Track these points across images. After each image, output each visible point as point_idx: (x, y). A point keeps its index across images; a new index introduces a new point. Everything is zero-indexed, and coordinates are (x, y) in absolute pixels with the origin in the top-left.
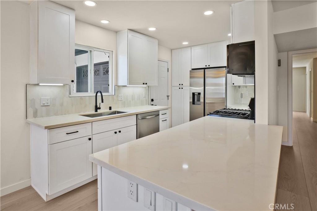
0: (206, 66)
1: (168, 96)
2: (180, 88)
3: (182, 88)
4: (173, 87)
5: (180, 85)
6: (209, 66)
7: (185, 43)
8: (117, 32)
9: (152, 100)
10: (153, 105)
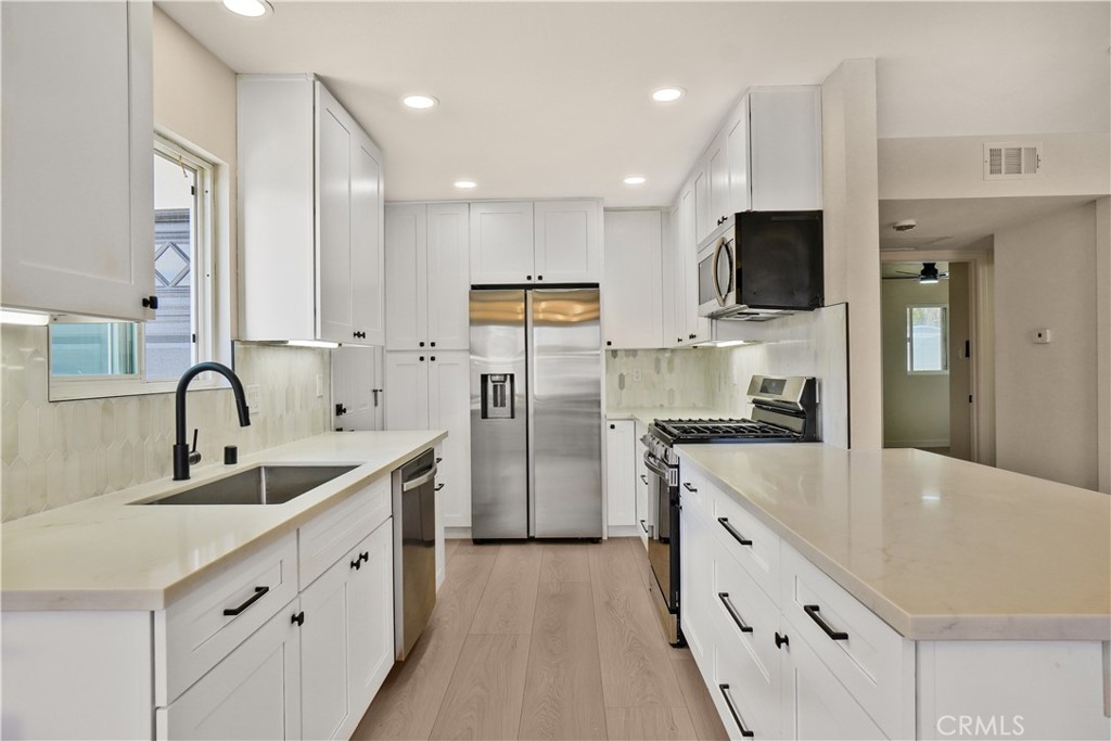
0: (529, 278)
1: (375, 391)
2: (422, 359)
3: (433, 359)
4: (389, 357)
5: (422, 344)
6: (540, 278)
7: (465, 185)
8: (236, 74)
9: (340, 410)
10: (340, 430)
